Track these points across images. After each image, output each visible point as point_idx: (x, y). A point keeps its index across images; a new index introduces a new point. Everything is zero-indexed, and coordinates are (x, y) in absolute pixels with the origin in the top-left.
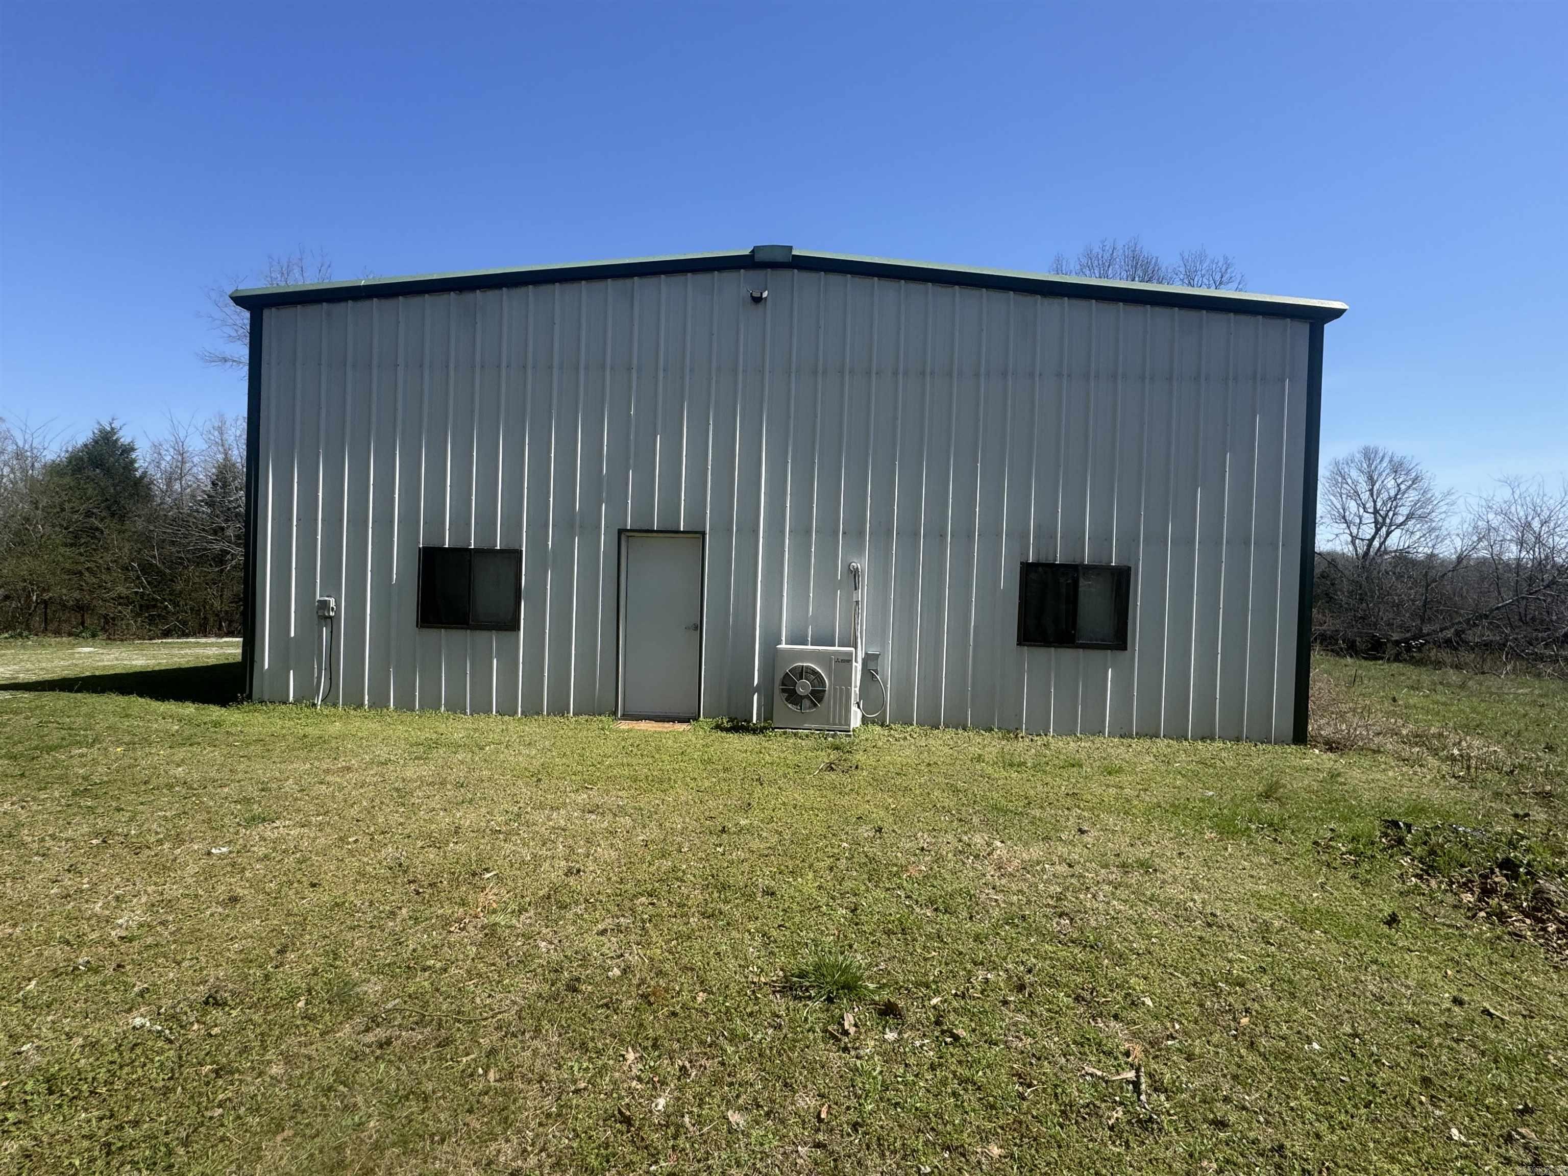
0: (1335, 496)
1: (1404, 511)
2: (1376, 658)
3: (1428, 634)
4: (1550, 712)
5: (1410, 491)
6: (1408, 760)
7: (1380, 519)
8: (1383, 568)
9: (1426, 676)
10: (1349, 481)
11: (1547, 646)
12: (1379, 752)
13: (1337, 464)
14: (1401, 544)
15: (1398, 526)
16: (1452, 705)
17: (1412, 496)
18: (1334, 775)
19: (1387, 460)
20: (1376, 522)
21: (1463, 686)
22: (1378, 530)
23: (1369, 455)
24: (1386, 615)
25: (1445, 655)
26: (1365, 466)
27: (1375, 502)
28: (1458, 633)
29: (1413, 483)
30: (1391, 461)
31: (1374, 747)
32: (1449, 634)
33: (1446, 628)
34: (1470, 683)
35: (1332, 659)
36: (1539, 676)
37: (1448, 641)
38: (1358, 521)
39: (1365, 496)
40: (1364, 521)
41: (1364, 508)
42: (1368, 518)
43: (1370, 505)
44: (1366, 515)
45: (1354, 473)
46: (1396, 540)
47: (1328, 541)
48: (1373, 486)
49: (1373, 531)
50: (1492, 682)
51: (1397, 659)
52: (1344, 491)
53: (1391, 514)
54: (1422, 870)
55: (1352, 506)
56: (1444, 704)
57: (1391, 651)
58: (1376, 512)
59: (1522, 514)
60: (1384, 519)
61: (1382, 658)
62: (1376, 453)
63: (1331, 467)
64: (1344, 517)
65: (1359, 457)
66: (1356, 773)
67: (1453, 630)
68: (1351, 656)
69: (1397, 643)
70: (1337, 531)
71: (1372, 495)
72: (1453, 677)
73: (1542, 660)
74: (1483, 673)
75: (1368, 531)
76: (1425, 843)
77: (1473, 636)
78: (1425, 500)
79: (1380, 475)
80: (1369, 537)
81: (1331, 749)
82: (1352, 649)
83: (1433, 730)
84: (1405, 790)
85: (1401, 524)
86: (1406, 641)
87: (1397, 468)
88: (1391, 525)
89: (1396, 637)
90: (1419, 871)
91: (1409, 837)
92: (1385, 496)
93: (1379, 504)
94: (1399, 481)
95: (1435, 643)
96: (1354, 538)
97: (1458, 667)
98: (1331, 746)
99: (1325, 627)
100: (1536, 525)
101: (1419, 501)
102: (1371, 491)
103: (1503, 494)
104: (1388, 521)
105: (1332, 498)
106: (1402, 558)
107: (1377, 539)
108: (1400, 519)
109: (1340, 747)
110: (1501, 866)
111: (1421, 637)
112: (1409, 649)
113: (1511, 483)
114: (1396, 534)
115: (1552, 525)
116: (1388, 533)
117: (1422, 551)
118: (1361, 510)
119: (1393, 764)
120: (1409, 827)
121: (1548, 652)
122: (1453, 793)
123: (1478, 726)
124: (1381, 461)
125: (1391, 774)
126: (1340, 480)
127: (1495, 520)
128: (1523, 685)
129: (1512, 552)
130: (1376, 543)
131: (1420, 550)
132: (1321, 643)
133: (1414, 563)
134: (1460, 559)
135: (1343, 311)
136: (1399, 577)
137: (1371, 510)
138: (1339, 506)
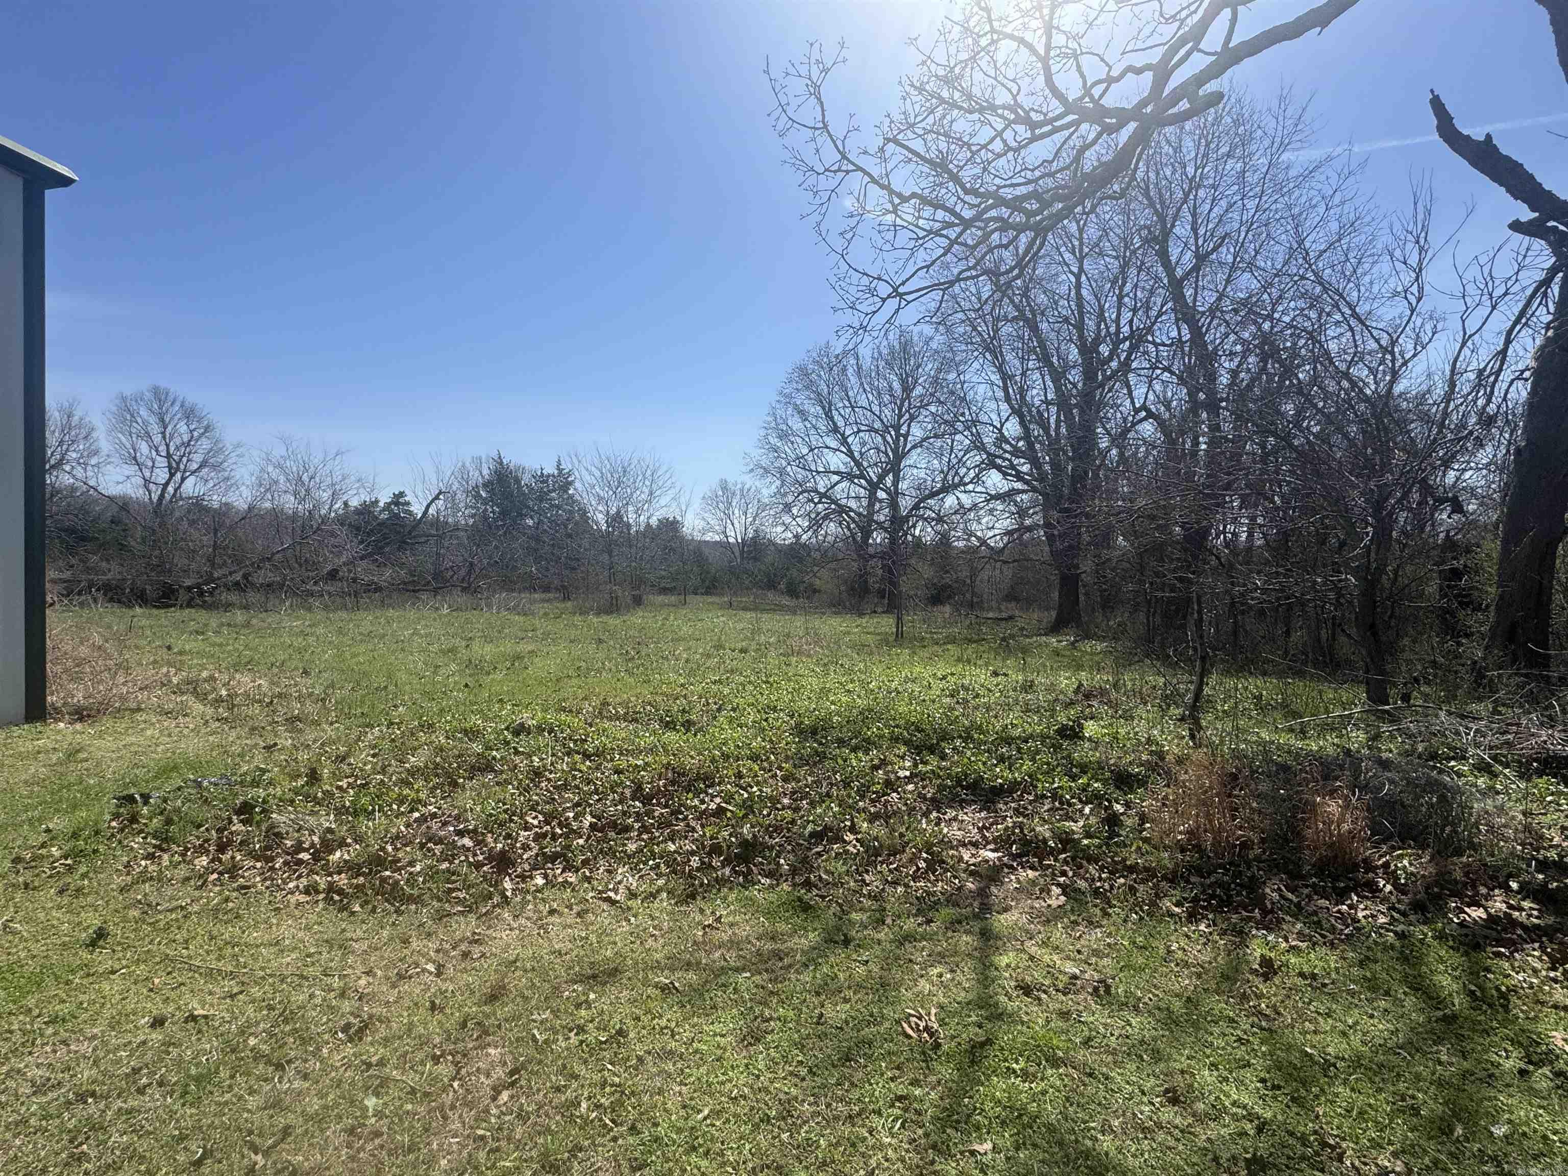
0: (124, 435)
1: (198, 458)
2: (168, 606)
3: (219, 579)
4: (311, 639)
5: (203, 439)
6: (171, 713)
7: (174, 465)
8: (177, 514)
9: (214, 619)
10: (139, 420)
11: (316, 583)
12: (139, 710)
13: (124, 399)
14: (197, 491)
15: (193, 473)
16: (228, 645)
17: (205, 444)
18: (72, 754)
19: (178, 404)
20: (170, 467)
21: (247, 625)
22: (172, 475)
23: (160, 395)
24: (180, 561)
25: (233, 597)
26: (156, 406)
27: (167, 446)
28: (245, 576)
29: (206, 431)
30: (182, 406)
31: (134, 705)
32: (238, 577)
33: (235, 572)
34: (254, 621)
35: (117, 610)
36: (309, 609)
37: (237, 584)
38: (150, 464)
39: (157, 439)
40: (157, 465)
41: (157, 451)
42: (162, 462)
43: (162, 448)
44: (158, 458)
45: (143, 412)
46: (191, 487)
47: (118, 483)
48: (165, 428)
49: (168, 476)
50: (272, 618)
51: (190, 605)
52: (134, 431)
53: (185, 459)
54: (155, 846)
55: (144, 447)
56: (220, 645)
57: (183, 596)
58: (169, 456)
59: (295, 469)
60: (178, 464)
61: (174, 605)
62: (167, 394)
63: (117, 401)
64: (135, 458)
65: (148, 395)
66: (108, 742)
67: (241, 573)
68: (141, 606)
69: (189, 589)
70: (127, 473)
71: (164, 438)
72: (239, 616)
73: (312, 595)
74: (266, 611)
75: (162, 475)
76: (161, 813)
77: (260, 578)
78: (217, 449)
79: (171, 419)
80: (163, 482)
81: (81, 719)
82: (141, 598)
83: (205, 674)
84: (159, 749)
85: (195, 471)
86: (198, 586)
87: (189, 414)
88: (185, 471)
89: (188, 583)
90: (151, 850)
91: (145, 811)
92: (178, 441)
93: (172, 449)
94: (193, 427)
95: (225, 585)
96: (147, 482)
97: (246, 607)
98: (81, 715)
99: (109, 576)
100: (305, 478)
101: (211, 449)
102: (163, 433)
103: (279, 451)
104: (182, 467)
105: (120, 435)
106: (198, 505)
107: (172, 484)
108: (195, 466)
109: (93, 713)
110: (238, 812)
111: (213, 581)
112: (201, 593)
113: (286, 441)
114: (190, 481)
115: (317, 480)
116: (183, 479)
117: (215, 501)
118: (154, 453)
119: (154, 720)
120: (146, 798)
121: (316, 588)
122: (211, 738)
123: (249, 663)
124: (172, 404)
125: (149, 733)
126: (128, 417)
127: (275, 473)
128: (297, 618)
129: (289, 503)
130: (170, 489)
131: (215, 497)
132: (105, 594)
133: (207, 510)
134: (251, 508)
135: (72, 181)
136: (192, 523)
137: (164, 454)
138: (129, 446)
